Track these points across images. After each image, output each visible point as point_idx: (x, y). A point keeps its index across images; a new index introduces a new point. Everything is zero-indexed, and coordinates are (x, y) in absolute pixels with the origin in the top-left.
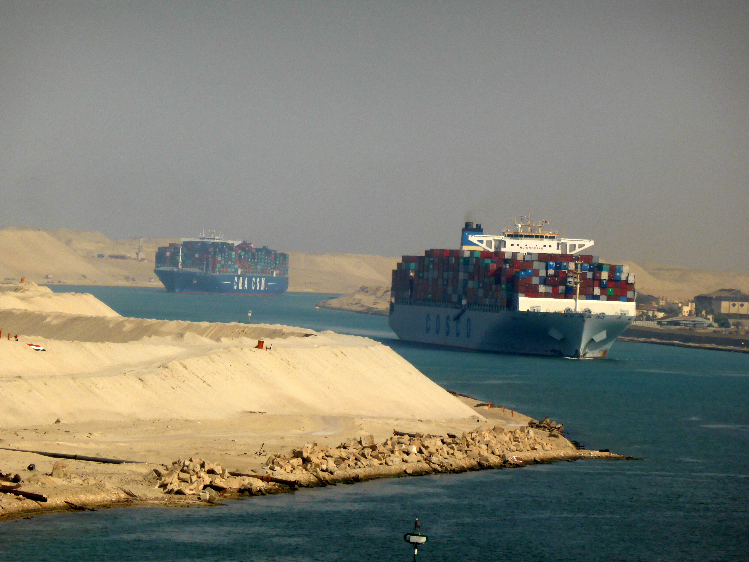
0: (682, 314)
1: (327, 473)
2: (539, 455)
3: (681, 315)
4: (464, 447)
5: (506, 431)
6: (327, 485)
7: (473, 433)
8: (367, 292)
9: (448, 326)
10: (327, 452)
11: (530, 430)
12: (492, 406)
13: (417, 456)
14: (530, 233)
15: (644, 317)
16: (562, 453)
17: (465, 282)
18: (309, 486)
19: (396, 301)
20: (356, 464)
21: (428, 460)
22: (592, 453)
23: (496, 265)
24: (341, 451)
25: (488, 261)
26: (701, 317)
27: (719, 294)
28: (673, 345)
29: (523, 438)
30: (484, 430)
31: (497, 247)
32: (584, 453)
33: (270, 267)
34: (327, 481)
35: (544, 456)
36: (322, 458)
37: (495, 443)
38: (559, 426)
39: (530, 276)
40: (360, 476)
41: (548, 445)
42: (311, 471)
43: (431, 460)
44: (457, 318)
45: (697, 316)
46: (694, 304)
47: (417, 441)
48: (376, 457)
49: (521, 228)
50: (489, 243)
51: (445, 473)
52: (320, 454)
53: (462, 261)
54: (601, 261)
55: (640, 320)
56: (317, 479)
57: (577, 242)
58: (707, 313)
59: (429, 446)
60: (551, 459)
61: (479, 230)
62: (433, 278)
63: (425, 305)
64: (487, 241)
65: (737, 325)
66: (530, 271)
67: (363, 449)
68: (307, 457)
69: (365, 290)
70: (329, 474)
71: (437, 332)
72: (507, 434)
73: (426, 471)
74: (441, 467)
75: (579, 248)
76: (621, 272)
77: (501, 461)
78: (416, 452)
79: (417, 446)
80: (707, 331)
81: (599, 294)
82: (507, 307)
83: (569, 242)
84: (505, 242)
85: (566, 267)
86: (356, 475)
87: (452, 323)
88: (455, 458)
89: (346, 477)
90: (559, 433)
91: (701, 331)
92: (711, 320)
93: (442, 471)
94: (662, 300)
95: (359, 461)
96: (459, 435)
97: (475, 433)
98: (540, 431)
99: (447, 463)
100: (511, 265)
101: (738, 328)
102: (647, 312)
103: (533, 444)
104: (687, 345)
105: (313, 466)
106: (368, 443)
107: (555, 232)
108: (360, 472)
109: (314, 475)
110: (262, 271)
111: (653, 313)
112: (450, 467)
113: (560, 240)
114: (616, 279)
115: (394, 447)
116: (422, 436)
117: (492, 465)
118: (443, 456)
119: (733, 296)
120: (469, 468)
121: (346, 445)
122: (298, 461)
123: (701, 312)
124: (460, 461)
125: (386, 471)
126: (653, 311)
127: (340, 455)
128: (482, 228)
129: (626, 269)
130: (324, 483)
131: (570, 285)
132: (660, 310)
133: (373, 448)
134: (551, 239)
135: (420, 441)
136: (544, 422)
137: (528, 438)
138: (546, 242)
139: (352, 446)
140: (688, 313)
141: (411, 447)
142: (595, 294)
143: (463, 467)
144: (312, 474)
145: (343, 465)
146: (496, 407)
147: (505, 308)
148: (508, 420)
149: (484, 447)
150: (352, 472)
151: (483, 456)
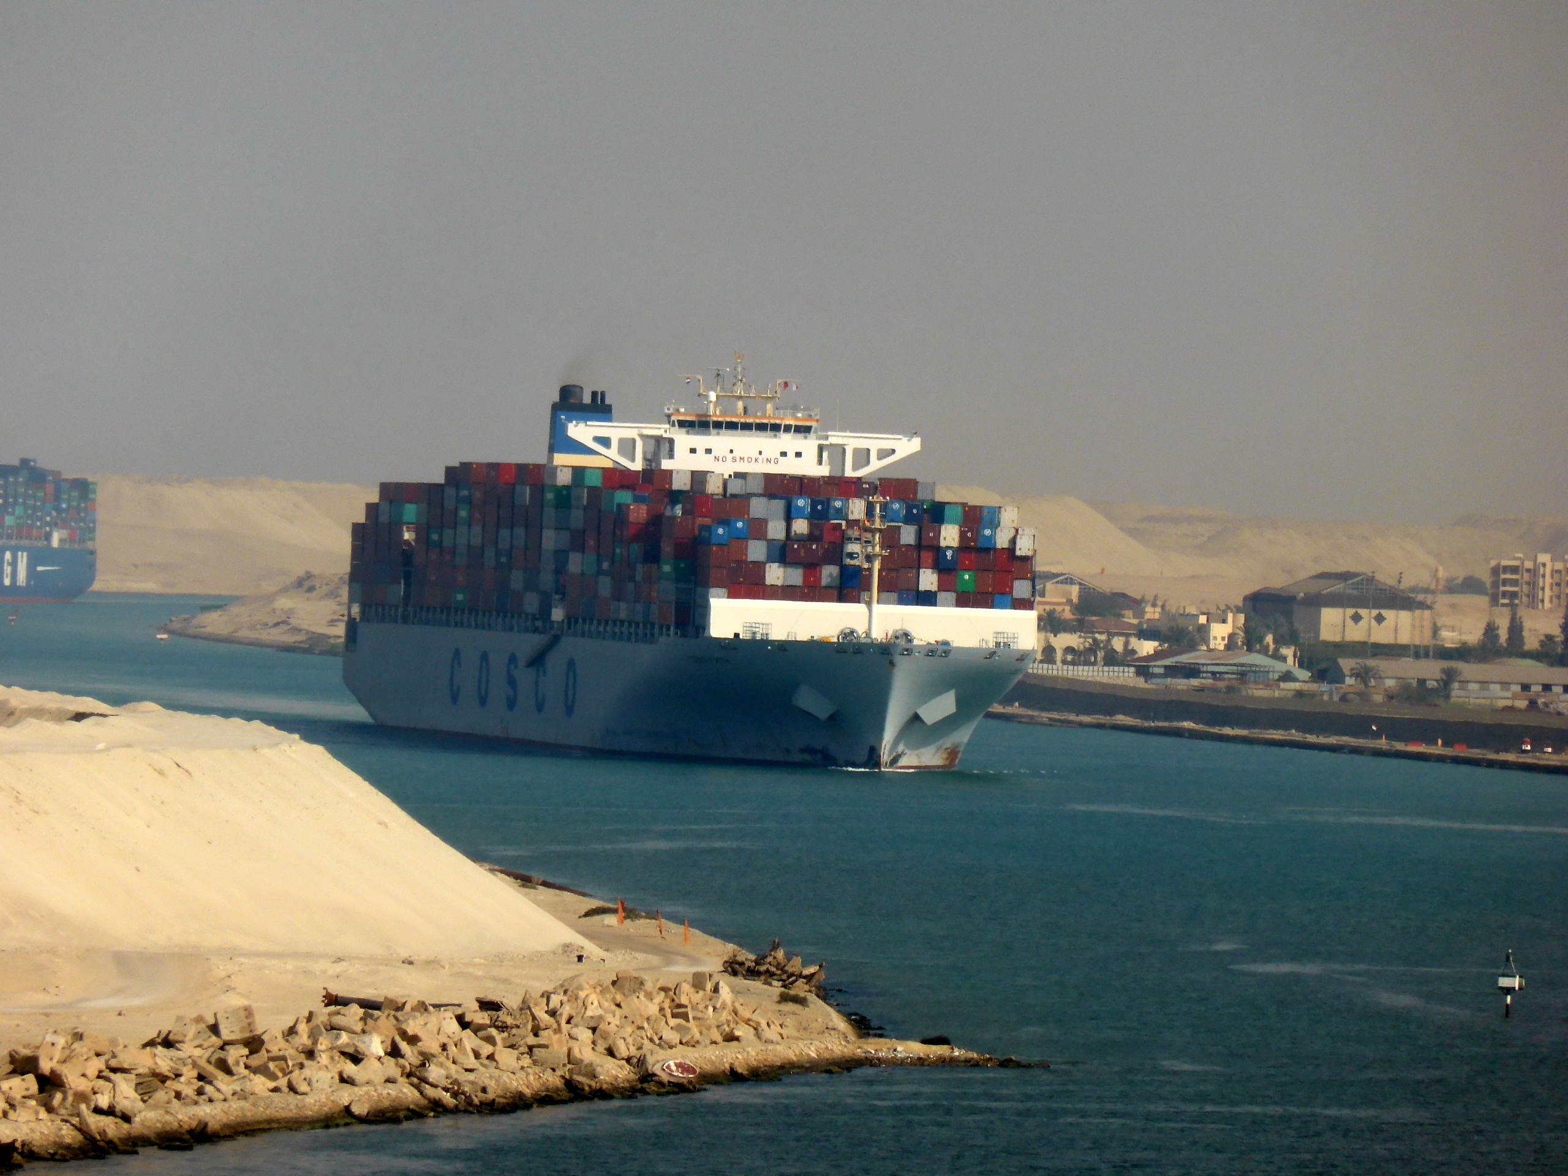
0: (1208, 646)
1: (111, 1118)
2: (745, 1055)
3: (1204, 648)
4: (524, 1037)
5: (649, 986)
6: (110, 1154)
7: (552, 995)
8: (311, 589)
9: (512, 682)
10: (114, 1056)
11: (721, 984)
12: (630, 914)
13: (383, 1064)
14: (740, 416)
15: (1100, 655)
16: (811, 1050)
17: (561, 556)
18: (57, 1157)
19: (363, 612)
20: (200, 1092)
21: (416, 1076)
22: (899, 1049)
23: (645, 507)
24: (155, 1055)
25: (623, 497)
26: (1259, 652)
27: (1314, 588)
28: (1178, 733)
29: (701, 1007)
30: (586, 986)
31: (649, 457)
32: (878, 1047)
33: (40, 519)
34: (110, 1142)
35: (760, 1057)
36: (99, 1077)
37: (618, 1023)
38: (812, 969)
39: (741, 539)
40: (210, 1124)
41: (772, 1026)
42: (63, 1111)
43: (426, 1075)
44: (537, 661)
45: (1250, 649)
46: (1241, 618)
47: (385, 1021)
48: (262, 1070)
49: (717, 404)
50: (627, 447)
51: (466, 1111)
52: (89, 1063)
53: (550, 496)
54: (942, 495)
55: (1087, 663)
56: (80, 1137)
57: (874, 443)
58: (1279, 641)
59: (420, 1034)
60: (782, 1067)
61: (600, 408)
62: (469, 545)
63: (448, 624)
64: (622, 441)
65: (1363, 675)
66: (740, 525)
67: (222, 1048)
68: (52, 1071)
69: (307, 584)
70: (118, 1120)
71: (483, 701)
72: (655, 994)
73: (408, 1109)
74: (455, 1095)
75: (879, 458)
76: (995, 524)
77: (632, 1076)
78: (382, 1054)
79: (386, 1036)
80: (1277, 694)
81: (934, 587)
82: (677, 626)
83: (852, 442)
84: (671, 442)
85: (841, 513)
86: (200, 1121)
87: (525, 677)
88: (496, 1068)
89: (168, 1128)
90: (810, 991)
91: (1260, 692)
92: (1290, 660)
93: (456, 1106)
94: (1154, 605)
95: (210, 1083)
96: (512, 1001)
97: (559, 994)
98: (757, 985)
99: (472, 1083)
100: (689, 506)
101: (1365, 682)
102: (1109, 641)
103: (728, 1022)
104: (1217, 734)
105: (70, 1098)
106: (237, 1029)
107: (813, 414)
108: (212, 1113)
109: (73, 1125)
110: (21, 532)
111: (1126, 644)
112: (480, 1094)
113: (827, 438)
114: (982, 544)
115: (315, 1042)
116: (400, 1008)
117: (605, 1086)
118: (463, 1064)
119: (1355, 592)
120: (538, 1097)
121: (171, 1037)
122: (24, 1085)
123: (1261, 640)
124: (512, 1075)
125: (291, 1110)
126: (1127, 635)
127: (154, 1067)
128: (607, 402)
129: (1009, 517)
130: (101, 1149)
131: (852, 562)
132: (1145, 634)
133: (254, 1044)
134: (802, 435)
135: (395, 1022)
136: (770, 959)
137: (715, 1008)
138: (788, 442)
139: (192, 1040)
140: (1226, 642)
141: (366, 1038)
142: (922, 588)
143: (521, 1095)
144: (67, 1121)
145: (161, 1095)
146: (642, 917)
147: (672, 628)
148: (668, 955)
149: (585, 1035)
150: (185, 1116)
151: (582, 1061)
